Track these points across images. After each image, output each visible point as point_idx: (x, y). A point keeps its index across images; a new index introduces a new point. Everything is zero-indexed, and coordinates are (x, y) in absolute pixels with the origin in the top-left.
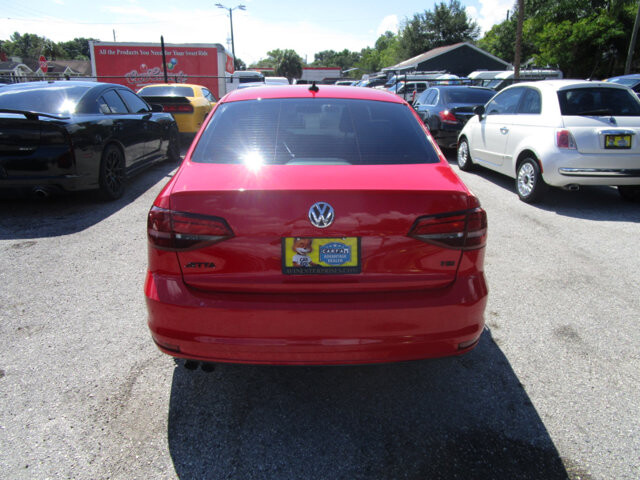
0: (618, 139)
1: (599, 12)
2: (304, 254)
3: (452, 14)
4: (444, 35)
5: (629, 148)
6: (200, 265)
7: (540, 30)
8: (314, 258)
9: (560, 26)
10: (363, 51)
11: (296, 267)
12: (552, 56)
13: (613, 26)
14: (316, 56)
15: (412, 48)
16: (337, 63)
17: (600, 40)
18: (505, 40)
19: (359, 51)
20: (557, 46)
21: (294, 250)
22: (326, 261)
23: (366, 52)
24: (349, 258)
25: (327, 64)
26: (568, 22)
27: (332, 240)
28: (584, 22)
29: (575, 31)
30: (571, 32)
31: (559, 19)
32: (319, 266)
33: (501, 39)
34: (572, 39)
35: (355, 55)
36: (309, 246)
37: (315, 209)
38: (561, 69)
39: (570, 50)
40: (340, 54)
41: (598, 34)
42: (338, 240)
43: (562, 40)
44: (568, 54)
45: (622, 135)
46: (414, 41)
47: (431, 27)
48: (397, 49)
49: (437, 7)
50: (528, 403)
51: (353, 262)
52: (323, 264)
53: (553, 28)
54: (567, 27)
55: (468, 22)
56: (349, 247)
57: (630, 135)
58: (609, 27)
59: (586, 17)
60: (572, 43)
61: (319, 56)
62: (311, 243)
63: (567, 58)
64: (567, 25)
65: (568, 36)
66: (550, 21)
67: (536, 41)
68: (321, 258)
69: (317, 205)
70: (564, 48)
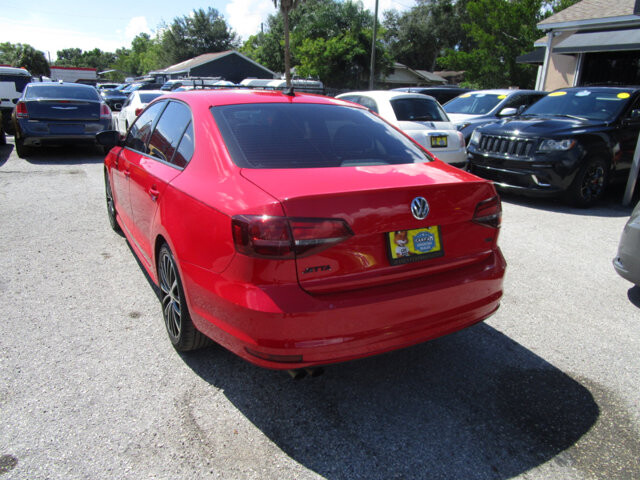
0: (439, 139)
1: (344, 32)
2: (403, 245)
3: (212, 20)
4: (207, 41)
5: (446, 146)
6: (316, 269)
7: (300, 44)
8: (411, 248)
9: (316, 42)
10: (118, 51)
11: (400, 259)
12: (312, 67)
13: (357, 46)
14: (59, 54)
15: (177, 53)
16: (89, 63)
17: (349, 57)
18: (268, 51)
19: (114, 52)
20: (316, 59)
21: (396, 243)
22: (419, 248)
23: (122, 53)
24: (433, 245)
25: (77, 64)
26: (322, 39)
27: (420, 230)
28: (334, 40)
29: (328, 48)
30: (325, 49)
31: (314, 36)
32: (415, 255)
33: (264, 50)
34: (326, 53)
35: (109, 56)
36: (405, 238)
37: (416, 203)
38: (321, 80)
39: (325, 64)
40: (90, 54)
41: (347, 52)
42: (425, 230)
43: (319, 55)
44: (325, 67)
45: (441, 136)
46: (177, 44)
47: (193, 33)
48: (159, 53)
49: (196, 13)
50: (516, 344)
51: (437, 248)
52: (418, 252)
53: (311, 43)
54: (322, 43)
55: (228, 31)
56: (433, 235)
57: (445, 136)
58: (354, 46)
59: (335, 36)
60: (327, 58)
61: (63, 54)
62: (406, 235)
63: (324, 70)
64: (321, 41)
65: (324, 51)
66: (306, 37)
67: (297, 53)
68: (416, 248)
69: (416, 200)
70: (321, 62)
